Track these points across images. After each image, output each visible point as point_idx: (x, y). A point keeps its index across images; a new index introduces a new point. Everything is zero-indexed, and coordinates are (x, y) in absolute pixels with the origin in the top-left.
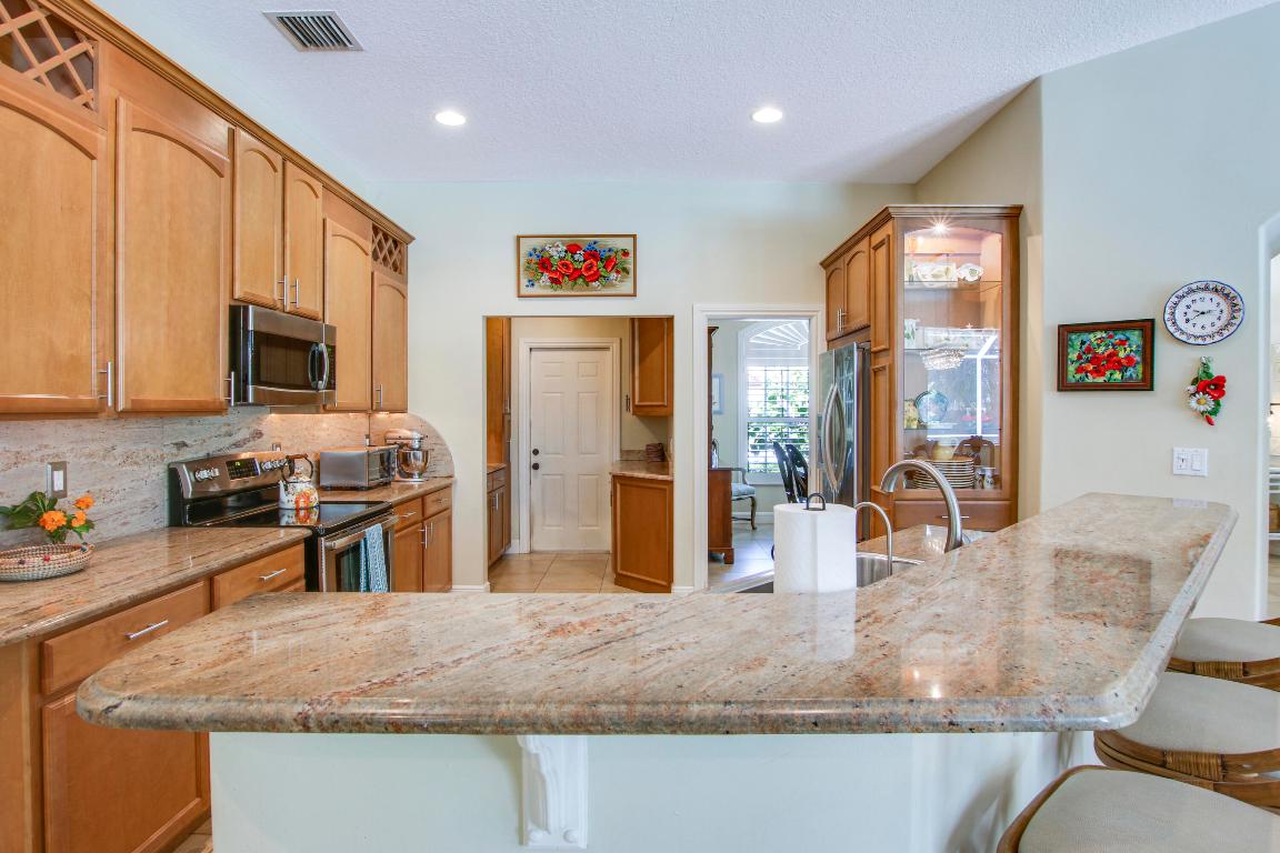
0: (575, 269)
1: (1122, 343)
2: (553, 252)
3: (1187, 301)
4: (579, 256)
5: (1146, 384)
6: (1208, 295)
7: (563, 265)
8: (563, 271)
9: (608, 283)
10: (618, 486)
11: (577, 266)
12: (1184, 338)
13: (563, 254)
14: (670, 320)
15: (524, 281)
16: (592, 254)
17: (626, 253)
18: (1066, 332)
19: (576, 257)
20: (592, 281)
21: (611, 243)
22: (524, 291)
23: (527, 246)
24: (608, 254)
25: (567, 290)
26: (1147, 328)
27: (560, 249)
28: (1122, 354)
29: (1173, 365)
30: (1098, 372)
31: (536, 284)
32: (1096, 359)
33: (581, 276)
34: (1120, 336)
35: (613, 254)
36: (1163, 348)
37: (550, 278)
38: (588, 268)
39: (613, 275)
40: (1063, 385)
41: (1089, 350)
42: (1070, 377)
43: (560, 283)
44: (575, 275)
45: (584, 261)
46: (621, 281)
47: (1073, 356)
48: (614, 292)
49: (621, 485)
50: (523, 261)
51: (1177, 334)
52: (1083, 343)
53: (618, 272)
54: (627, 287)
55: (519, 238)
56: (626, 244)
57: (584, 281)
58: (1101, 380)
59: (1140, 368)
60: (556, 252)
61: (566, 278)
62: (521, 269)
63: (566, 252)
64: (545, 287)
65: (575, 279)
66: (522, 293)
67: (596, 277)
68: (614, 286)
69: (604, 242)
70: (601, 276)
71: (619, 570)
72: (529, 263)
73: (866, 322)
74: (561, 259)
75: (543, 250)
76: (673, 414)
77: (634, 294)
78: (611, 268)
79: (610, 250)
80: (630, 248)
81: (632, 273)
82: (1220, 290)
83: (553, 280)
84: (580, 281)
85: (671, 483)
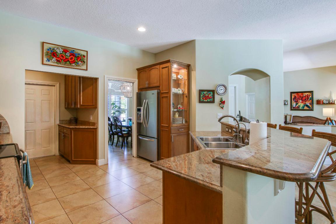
0: (66, 58)
1: (210, 94)
2: (58, 51)
3: (219, 87)
4: (68, 54)
5: (213, 102)
6: (222, 86)
7: (61, 56)
8: (62, 58)
9: (78, 65)
10: (73, 131)
11: (67, 57)
12: (219, 94)
13: (61, 52)
14: (98, 78)
15: (45, 59)
16: (73, 54)
17: (84, 56)
18: (201, 91)
19: (67, 54)
20: (72, 63)
21: (79, 52)
23: (46, 46)
24: (78, 55)
25: (63, 65)
26: (213, 91)
27: (60, 50)
28: (210, 96)
29: (217, 98)
30: (206, 99)
31: (50, 61)
32: (205, 97)
33: (68, 61)
34: (209, 93)
35: (80, 56)
36: (216, 96)
37: (56, 60)
38: (71, 59)
39: (80, 63)
40: (200, 102)
41: (204, 95)
42: (201, 100)
43: (60, 62)
44: (66, 60)
45: (70, 56)
46: (82, 65)
47: (202, 96)
48: (79, 68)
49: (74, 131)
50: (44, 51)
51: (218, 93)
52: (203, 93)
53: (81, 62)
54: (84, 67)
55: (43, 43)
56: (84, 53)
57: (69, 63)
58: (206, 101)
59: (212, 99)
60: (59, 51)
61: (63, 61)
62: (44, 55)
63: (63, 52)
64: (54, 62)
65: (66, 62)
66: (44, 63)
67: (74, 62)
68: (80, 66)
69: (77, 51)
70: (76, 62)
71: (73, 159)
72: (47, 53)
73: (159, 85)
74: (61, 54)
75: (54, 49)
76: (98, 108)
77: (87, 70)
78: (79, 60)
79: (79, 54)
80: (86, 55)
81: (86, 63)
82: (224, 86)
83: (57, 61)
84: (68, 62)
85: (96, 128)
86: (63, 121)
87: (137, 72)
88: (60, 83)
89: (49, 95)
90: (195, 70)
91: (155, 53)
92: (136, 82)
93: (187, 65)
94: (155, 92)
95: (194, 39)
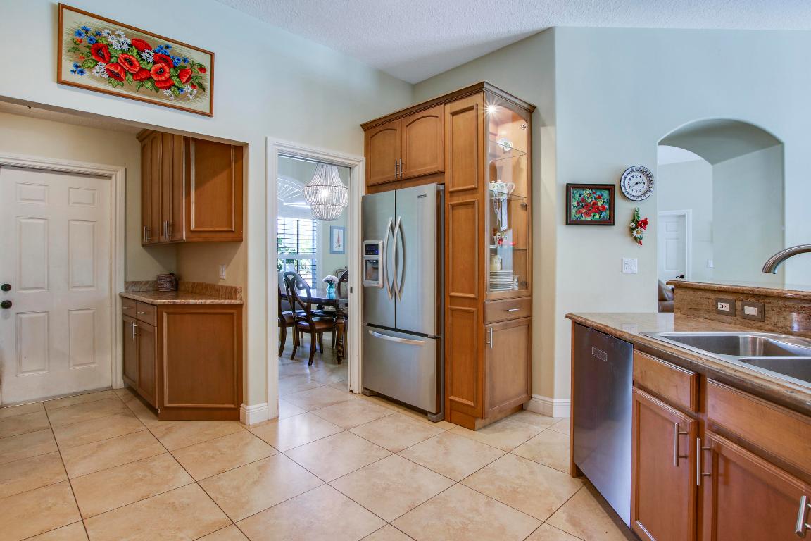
0: (142, 69)
1: (600, 197)
2: (113, 40)
3: (630, 176)
4: (148, 55)
5: (610, 222)
6: (639, 174)
7: (125, 59)
8: (127, 66)
9: (181, 95)
10: (165, 315)
11: (144, 65)
12: (629, 196)
13: (126, 48)
14: (247, 145)
15: (68, 65)
16: (164, 58)
17: (202, 69)
18: (571, 188)
19: (144, 55)
20: (163, 88)
21: (187, 53)
22: (67, 76)
23: (72, 22)
24: (182, 64)
25: (131, 90)
26: (610, 188)
27: (122, 40)
28: (599, 204)
29: (623, 211)
30: (587, 214)
31: (87, 73)
32: (586, 206)
33: (149, 78)
34: (598, 193)
35: (188, 67)
36: (619, 201)
37: (108, 70)
38: (160, 72)
39: (188, 88)
40: (569, 222)
41: (583, 200)
42: (573, 216)
43: (121, 80)
44: (142, 76)
45: (154, 63)
46: (195, 96)
47: (575, 203)
48: (186, 106)
49: (168, 314)
50: (65, 38)
51: (626, 194)
52: (580, 196)
53: (193, 86)
54: (203, 105)
55: (61, 7)
56: (204, 60)
57: (153, 86)
58: (589, 218)
59: (608, 212)
60: (118, 42)
61: (130, 76)
62: (64, 50)
63: (130, 46)
64: (100, 80)
65: (142, 80)
66: (64, 78)
67: (168, 84)
68: (189, 99)
69: (177, 50)
70: (174, 85)
71: (166, 404)
72: (77, 43)
73: (440, 168)
74: (124, 52)
75: (98, 34)
76: (246, 240)
77: (210, 114)
78: (185, 79)
79: (185, 60)
80: (207, 66)
81: (208, 91)
82: (645, 172)
83: (112, 74)
84: (148, 84)
85: (240, 306)
86: (135, 283)
87: (362, 134)
88: (125, 169)
89: (93, 204)
90: (553, 123)
91: (414, 81)
92: (361, 164)
93: (526, 106)
94: (430, 189)
95: (550, 26)
